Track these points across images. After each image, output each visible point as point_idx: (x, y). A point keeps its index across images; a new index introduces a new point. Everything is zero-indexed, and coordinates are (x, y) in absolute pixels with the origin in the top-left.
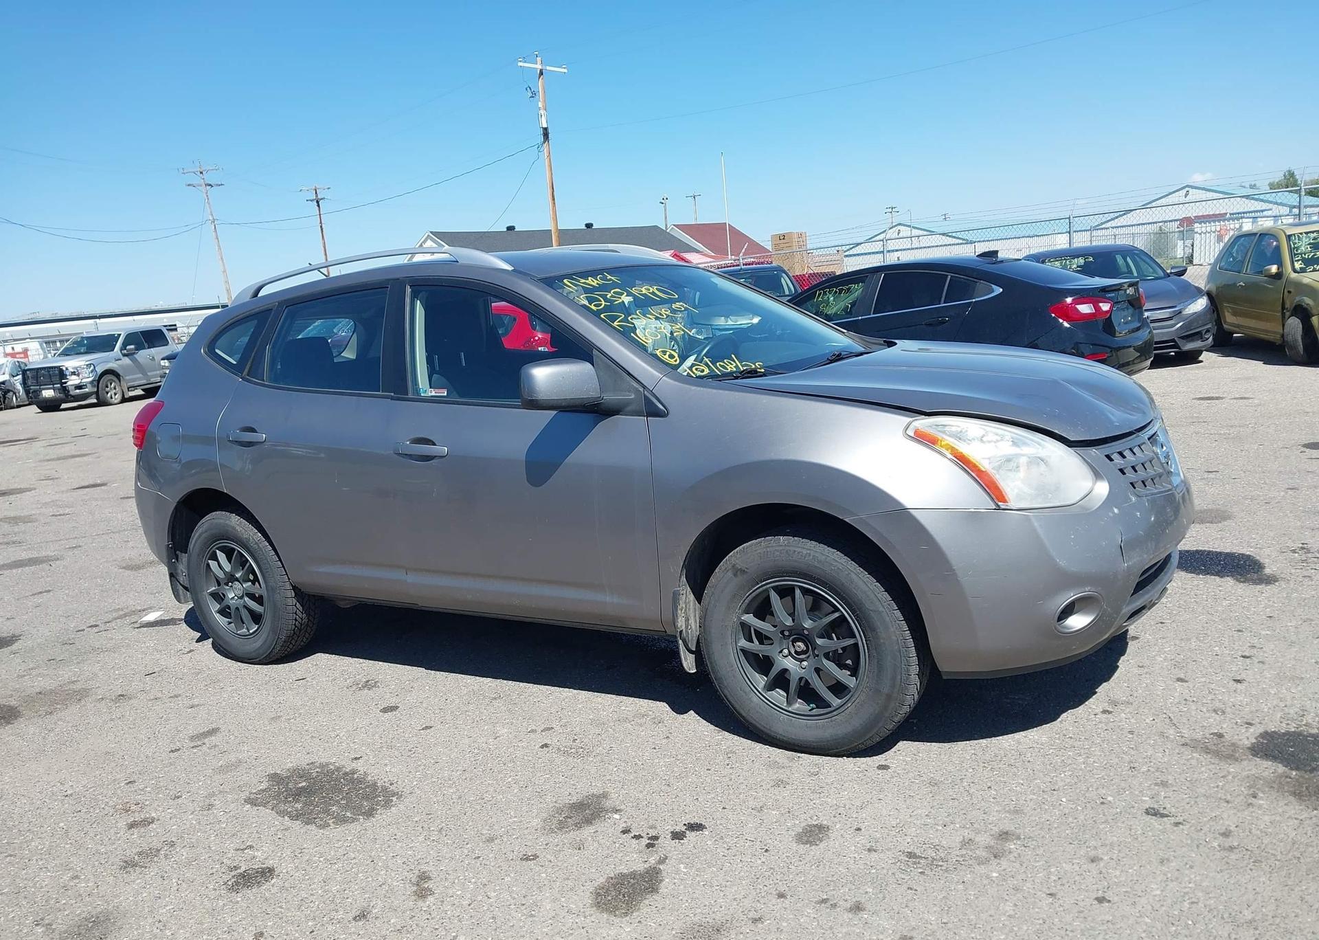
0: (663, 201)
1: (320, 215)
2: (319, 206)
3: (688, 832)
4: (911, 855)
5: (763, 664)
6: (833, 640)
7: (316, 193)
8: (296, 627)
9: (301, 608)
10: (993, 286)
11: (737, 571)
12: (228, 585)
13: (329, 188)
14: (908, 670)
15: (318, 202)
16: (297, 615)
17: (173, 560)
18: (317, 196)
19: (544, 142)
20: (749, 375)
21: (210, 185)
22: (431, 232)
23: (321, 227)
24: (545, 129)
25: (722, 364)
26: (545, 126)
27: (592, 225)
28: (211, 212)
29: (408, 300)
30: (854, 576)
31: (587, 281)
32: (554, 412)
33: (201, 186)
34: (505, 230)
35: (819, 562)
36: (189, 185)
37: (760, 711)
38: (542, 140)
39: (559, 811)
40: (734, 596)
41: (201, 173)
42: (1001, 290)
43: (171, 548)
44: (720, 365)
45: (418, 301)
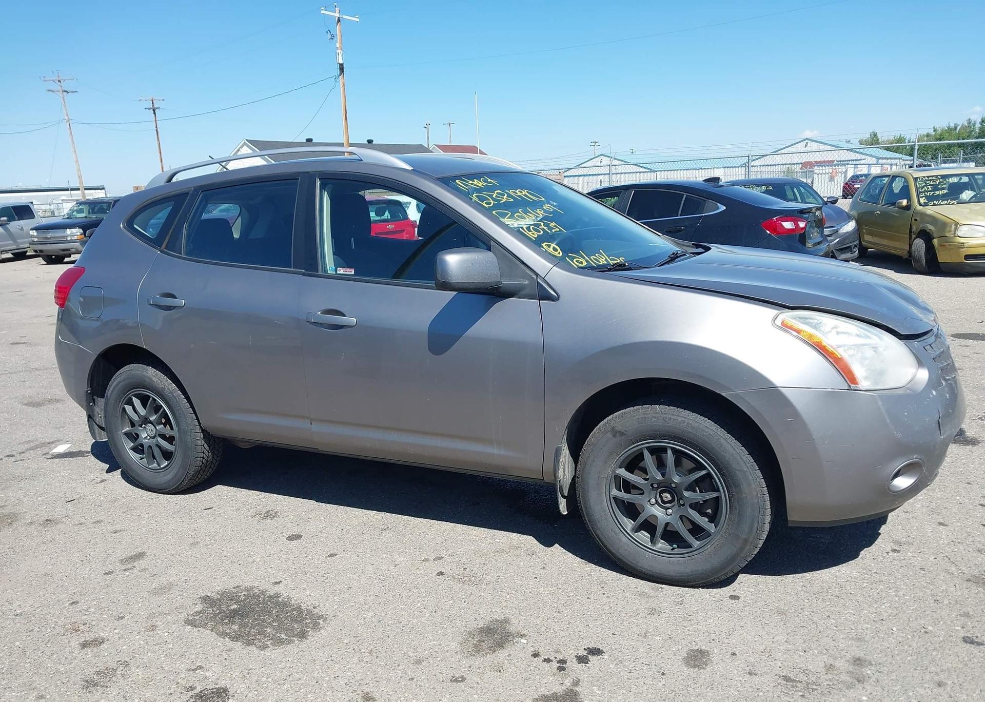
0: (426, 126)
1: (156, 121)
2: (155, 113)
3: (590, 656)
4: (787, 679)
5: (631, 511)
6: (697, 492)
7: (153, 103)
8: (203, 463)
9: (208, 448)
10: (718, 204)
11: (615, 433)
12: (141, 427)
13: (163, 100)
15: (154, 110)
16: (204, 454)
17: (91, 404)
18: (153, 106)
20: (620, 268)
21: (66, 91)
22: (246, 140)
23: (157, 130)
24: (341, 65)
25: (595, 257)
26: (341, 62)
27: (372, 141)
28: (67, 113)
29: (318, 191)
30: (722, 441)
31: (474, 183)
32: (456, 293)
33: (59, 92)
34: (305, 141)
35: (693, 428)
36: (49, 91)
37: (628, 549)
38: (339, 73)
39: (472, 634)
40: (611, 454)
41: (59, 81)
42: (725, 208)
43: (90, 393)
44: (594, 259)
45: (326, 192)
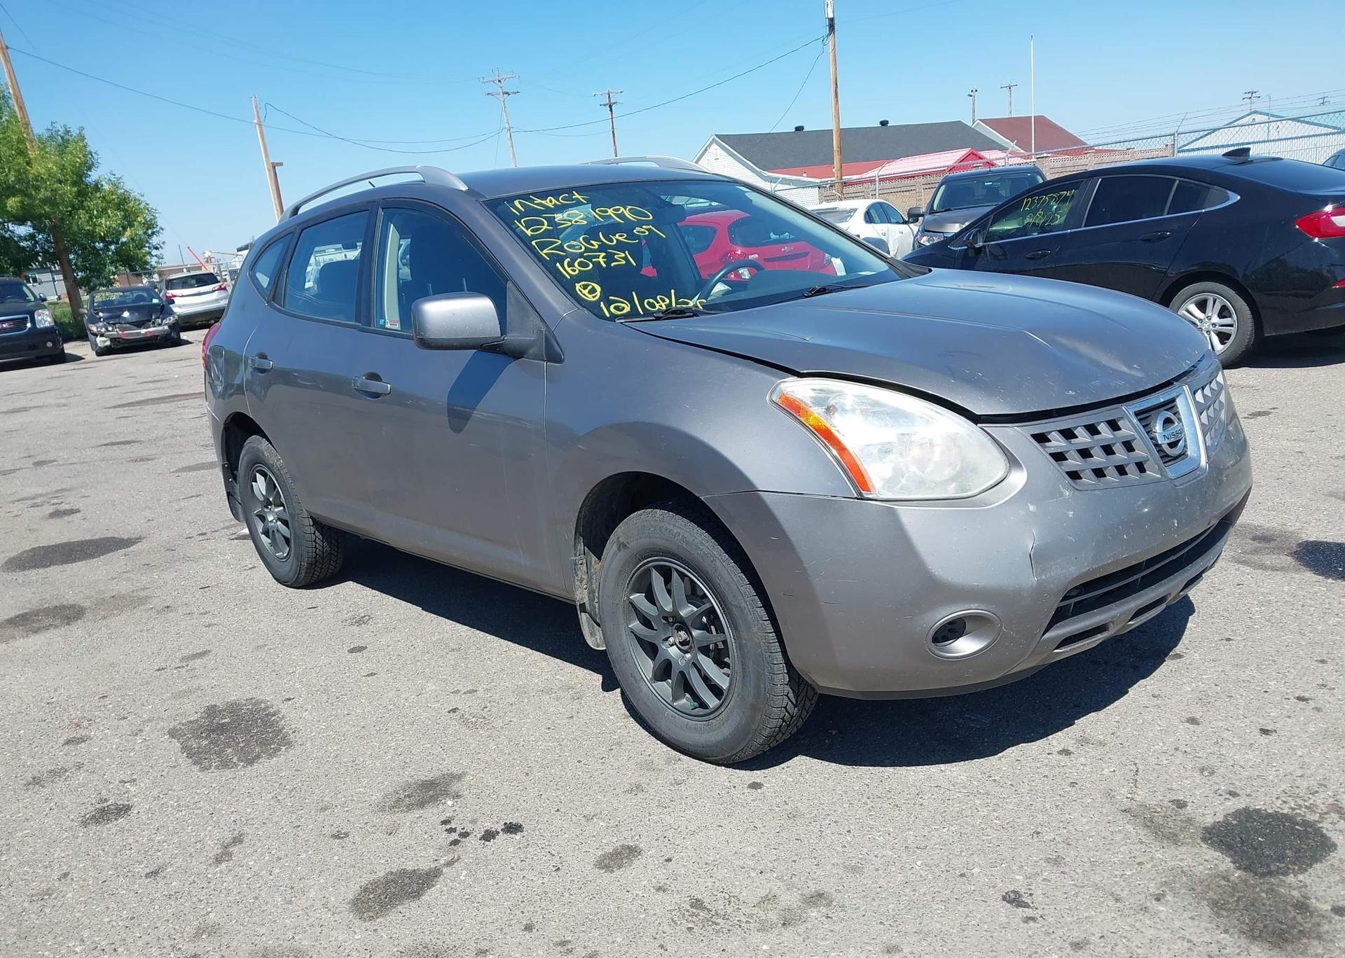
0: (972, 94)
1: (612, 118)
2: (611, 110)
3: (501, 833)
6: (712, 633)
7: (609, 97)
8: (317, 555)
9: (321, 537)
10: (1228, 192)
11: (622, 546)
12: (268, 508)
13: (621, 92)
14: (773, 679)
15: (610, 107)
16: (316, 543)
17: (230, 480)
18: (610, 101)
19: (830, 34)
20: (674, 316)
21: (507, 93)
22: (716, 135)
23: (613, 132)
24: (832, 20)
25: (651, 300)
26: (831, 16)
27: (887, 122)
28: (507, 120)
29: (379, 224)
30: (718, 564)
31: (543, 202)
33: (499, 94)
34: (794, 130)
35: (687, 543)
36: (488, 94)
37: (648, 702)
38: (828, 32)
40: (620, 572)
41: (500, 81)
42: (1239, 197)
43: (227, 467)
45: (392, 225)
